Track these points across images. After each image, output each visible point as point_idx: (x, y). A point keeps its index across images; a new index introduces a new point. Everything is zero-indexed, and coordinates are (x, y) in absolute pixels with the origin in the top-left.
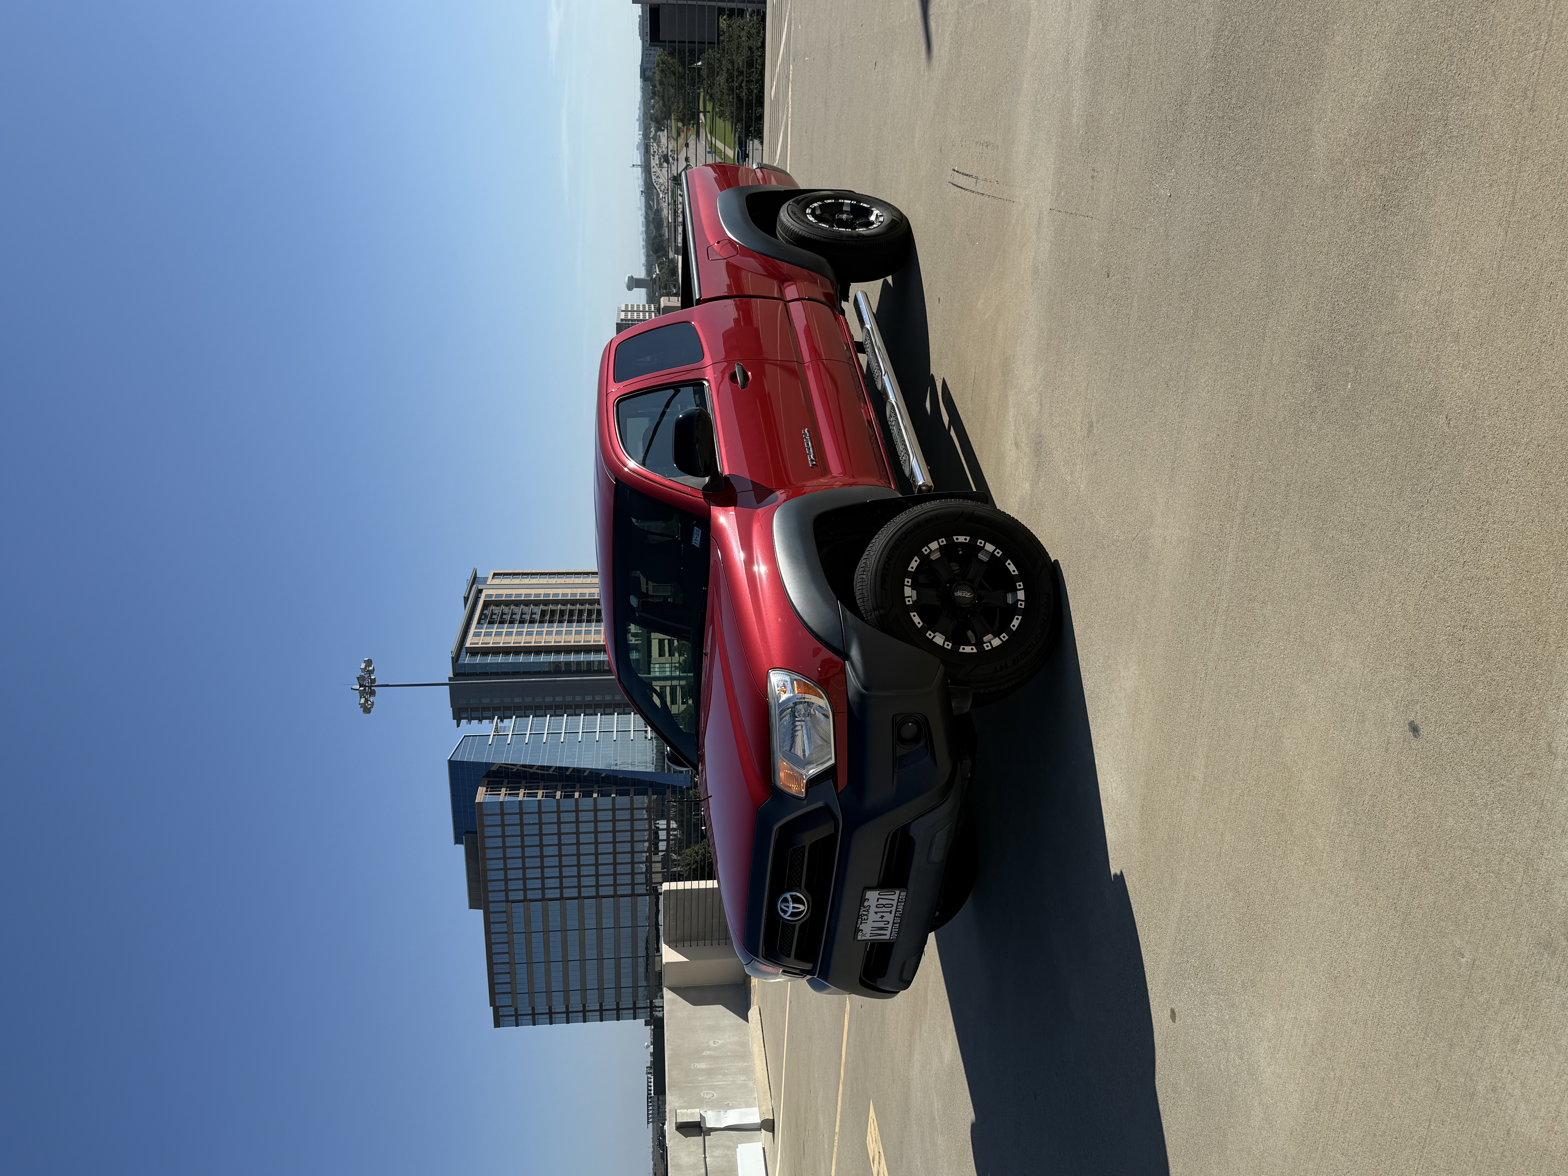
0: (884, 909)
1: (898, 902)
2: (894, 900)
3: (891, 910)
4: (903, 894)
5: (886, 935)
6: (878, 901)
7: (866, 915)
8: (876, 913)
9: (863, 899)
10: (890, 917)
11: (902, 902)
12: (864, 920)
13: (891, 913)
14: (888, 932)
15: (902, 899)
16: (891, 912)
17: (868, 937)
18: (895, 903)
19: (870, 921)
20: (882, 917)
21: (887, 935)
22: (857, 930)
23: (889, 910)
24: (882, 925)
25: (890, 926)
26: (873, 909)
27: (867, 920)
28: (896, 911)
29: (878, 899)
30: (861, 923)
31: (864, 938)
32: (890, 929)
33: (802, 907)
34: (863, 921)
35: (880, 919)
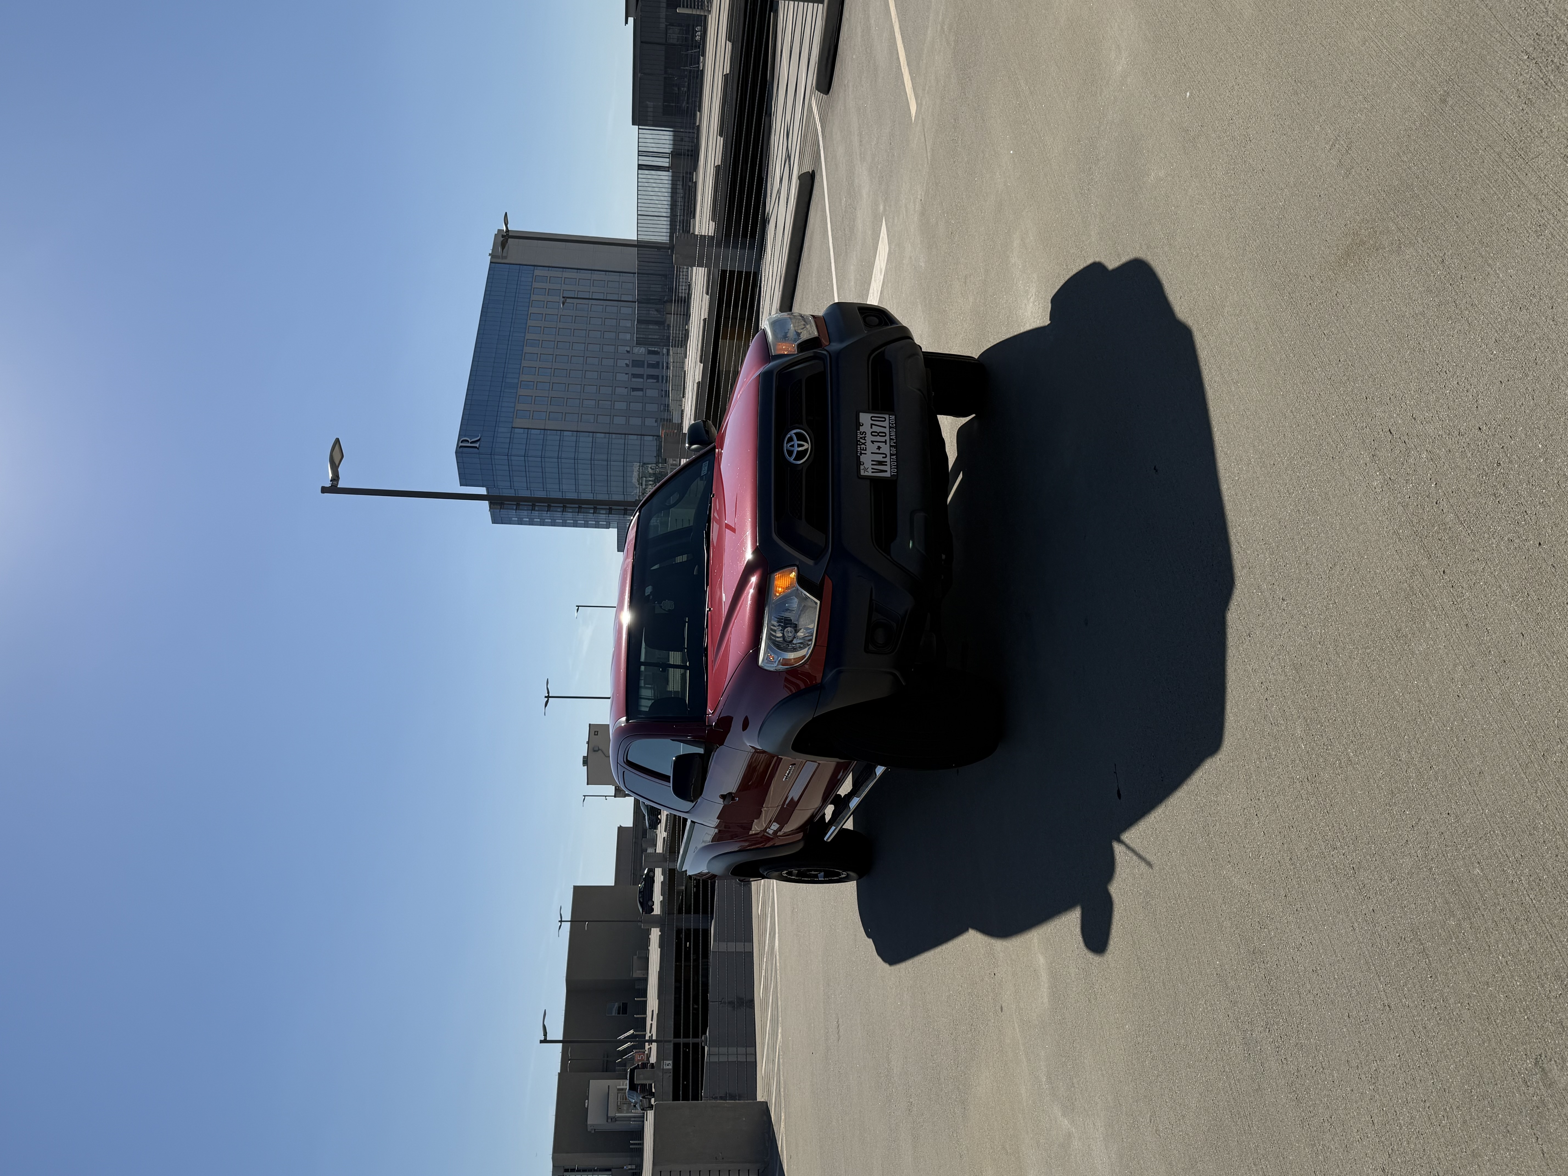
0: (878, 438)
1: (890, 427)
2: (885, 427)
3: (886, 440)
4: (893, 417)
5: (886, 471)
6: (871, 428)
7: (863, 444)
8: (873, 442)
9: (858, 424)
10: (886, 449)
11: (893, 428)
12: (863, 450)
13: (886, 444)
14: (887, 468)
15: (892, 424)
16: (885, 442)
17: (869, 473)
18: (887, 430)
19: (868, 452)
20: (879, 448)
21: (888, 471)
22: (859, 463)
23: (883, 439)
24: (879, 458)
25: (888, 459)
26: (869, 438)
27: (866, 450)
28: (891, 439)
29: (872, 425)
30: (861, 454)
31: (866, 474)
32: (888, 463)
33: (806, 446)
34: (863, 452)
35: (877, 451)
